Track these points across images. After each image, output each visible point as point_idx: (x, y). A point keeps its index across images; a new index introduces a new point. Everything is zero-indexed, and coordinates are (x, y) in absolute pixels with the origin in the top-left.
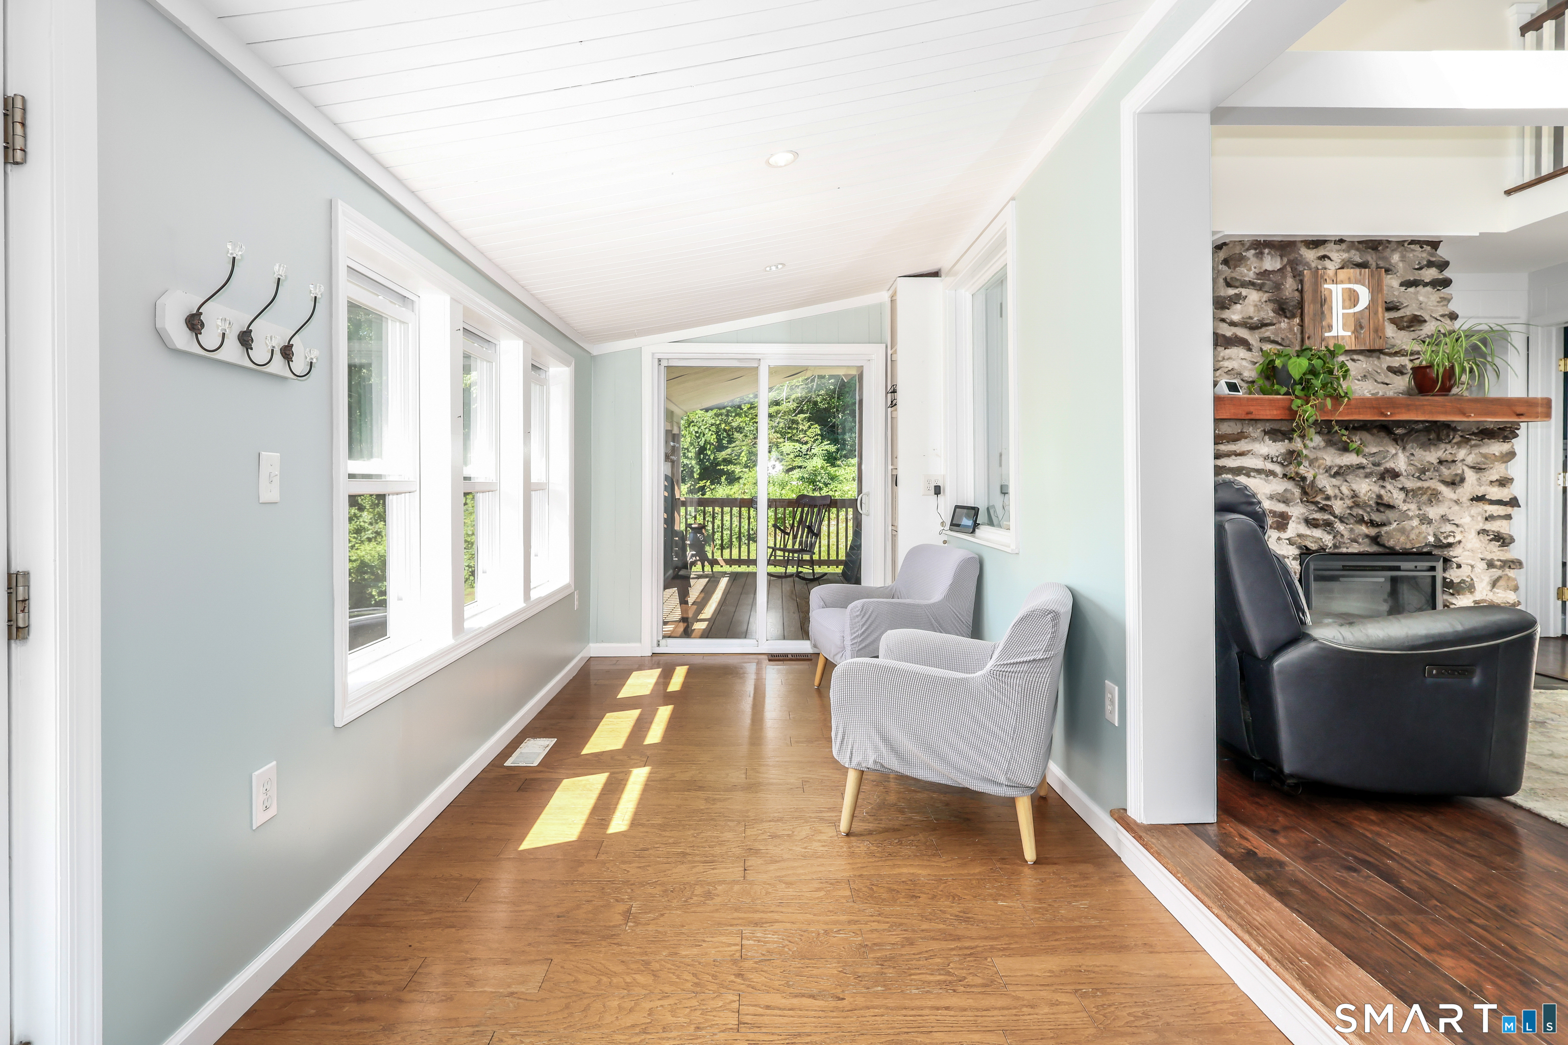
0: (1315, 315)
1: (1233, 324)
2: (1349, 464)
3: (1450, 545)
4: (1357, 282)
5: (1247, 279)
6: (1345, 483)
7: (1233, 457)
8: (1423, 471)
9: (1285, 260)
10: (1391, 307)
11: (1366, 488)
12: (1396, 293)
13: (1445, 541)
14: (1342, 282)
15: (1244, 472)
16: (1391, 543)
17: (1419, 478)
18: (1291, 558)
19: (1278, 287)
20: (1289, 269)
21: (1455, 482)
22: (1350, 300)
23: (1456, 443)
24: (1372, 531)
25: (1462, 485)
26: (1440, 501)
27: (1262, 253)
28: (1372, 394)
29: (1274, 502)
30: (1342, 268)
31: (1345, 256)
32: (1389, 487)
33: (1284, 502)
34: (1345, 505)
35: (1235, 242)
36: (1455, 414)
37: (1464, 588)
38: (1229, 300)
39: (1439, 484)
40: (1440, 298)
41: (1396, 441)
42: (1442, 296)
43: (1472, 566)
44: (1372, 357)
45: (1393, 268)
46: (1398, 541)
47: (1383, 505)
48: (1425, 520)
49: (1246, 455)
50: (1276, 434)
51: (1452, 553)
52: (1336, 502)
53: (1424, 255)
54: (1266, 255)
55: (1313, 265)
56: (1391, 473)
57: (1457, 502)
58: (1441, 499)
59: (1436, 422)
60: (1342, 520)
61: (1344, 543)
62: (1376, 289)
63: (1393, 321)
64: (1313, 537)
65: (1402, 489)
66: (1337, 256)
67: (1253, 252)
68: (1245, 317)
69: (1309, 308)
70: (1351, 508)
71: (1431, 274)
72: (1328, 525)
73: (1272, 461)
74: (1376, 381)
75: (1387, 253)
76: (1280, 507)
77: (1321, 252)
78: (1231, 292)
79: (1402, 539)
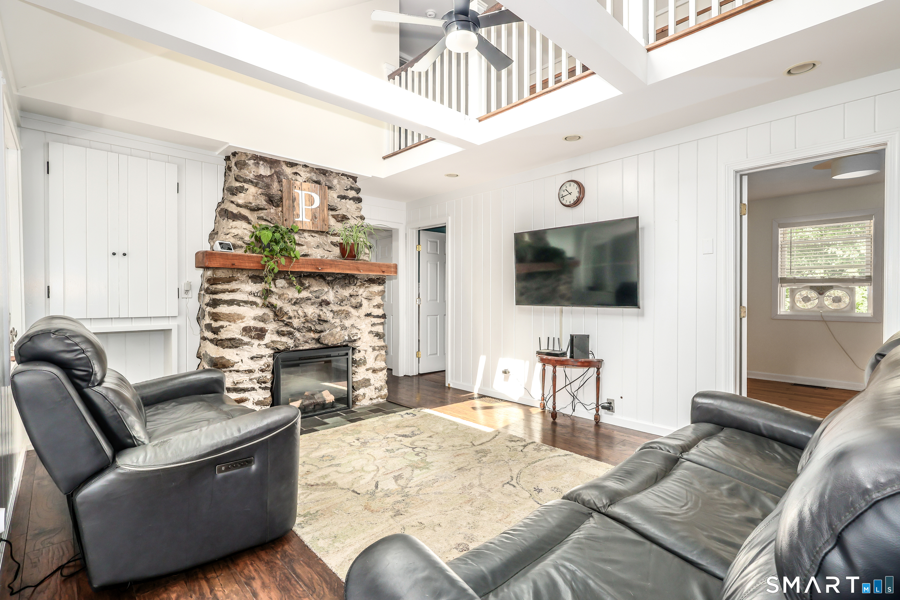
0: (289, 207)
1: (238, 205)
2: (302, 297)
3: (355, 341)
4: (312, 191)
5: (248, 178)
6: (301, 308)
7: (227, 293)
8: (342, 301)
9: (273, 171)
10: (332, 209)
11: (311, 311)
12: (336, 201)
13: (353, 339)
14: (305, 190)
15: (235, 303)
16: (326, 342)
17: (340, 305)
18: (267, 356)
19: (268, 186)
20: (275, 177)
21: (357, 307)
22: (309, 201)
23: (358, 286)
24: (316, 336)
25: (361, 308)
26: (351, 317)
27: (258, 163)
28: (321, 256)
29: (257, 322)
30: (305, 182)
31: (308, 175)
32: (325, 310)
33: (263, 321)
34: (300, 322)
35: (242, 153)
36: (354, 270)
37: (361, 363)
38: (236, 190)
39: (350, 308)
40: (357, 207)
41: (328, 283)
42: (358, 206)
43: (366, 351)
44: (323, 235)
45: (334, 187)
46: (329, 341)
47: (321, 321)
48: (344, 328)
49: (236, 292)
50: (256, 278)
51: (357, 344)
52: (294, 320)
53: (349, 183)
54: (261, 165)
55: (290, 177)
56: (325, 302)
57: (359, 317)
58: (351, 316)
59: (347, 274)
60: (299, 330)
61: (301, 344)
62: (323, 197)
63: (333, 216)
64: (281, 342)
65: (331, 311)
66: (304, 174)
67: (252, 161)
68: (246, 202)
69: (286, 202)
70: (304, 323)
71: (352, 194)
72: (290, 334)
73: (255, 296)
74: (324, 249)
75: (331, 178)
76: (261, 325)
77: (295, 170)
78: (238, 184)
79: (332, 339)
